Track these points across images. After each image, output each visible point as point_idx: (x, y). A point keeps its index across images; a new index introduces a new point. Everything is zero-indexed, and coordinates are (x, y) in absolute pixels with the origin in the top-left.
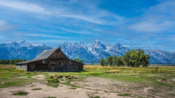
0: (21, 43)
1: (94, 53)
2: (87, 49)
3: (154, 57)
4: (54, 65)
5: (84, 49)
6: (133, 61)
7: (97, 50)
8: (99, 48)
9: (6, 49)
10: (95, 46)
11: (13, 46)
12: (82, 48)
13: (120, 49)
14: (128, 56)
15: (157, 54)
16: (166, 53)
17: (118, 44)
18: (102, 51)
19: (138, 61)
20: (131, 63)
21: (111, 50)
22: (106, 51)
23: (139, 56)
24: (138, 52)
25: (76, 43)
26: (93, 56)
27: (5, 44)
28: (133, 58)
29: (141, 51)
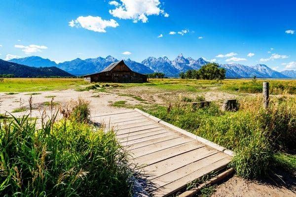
0: (107, 58)
1: (178, 67)
2: (171, 63)
3: (234, 71)
4: (118, 77)
5: (168, 64)
6: (208, 74)
7: (180, 64)
8: (182, 62)
9: (92, 64)
10: (179, 60)
11: (99, 61)
12: (167, 62)
13: (202, 63)
14: (204, 70)
15: (237, 68)
16: (245, 67)
17: (200, 59)
18: (186, 65)
19: (212, 74)
20: (206, 76)
21: (194, 65)
22: (189, 65)
23: (214, 69)
24: (213, 65)
25: (160, 58)
26: (176, 71)
27: (90, 59)
28: (208, 71)
29: (216, 65)
